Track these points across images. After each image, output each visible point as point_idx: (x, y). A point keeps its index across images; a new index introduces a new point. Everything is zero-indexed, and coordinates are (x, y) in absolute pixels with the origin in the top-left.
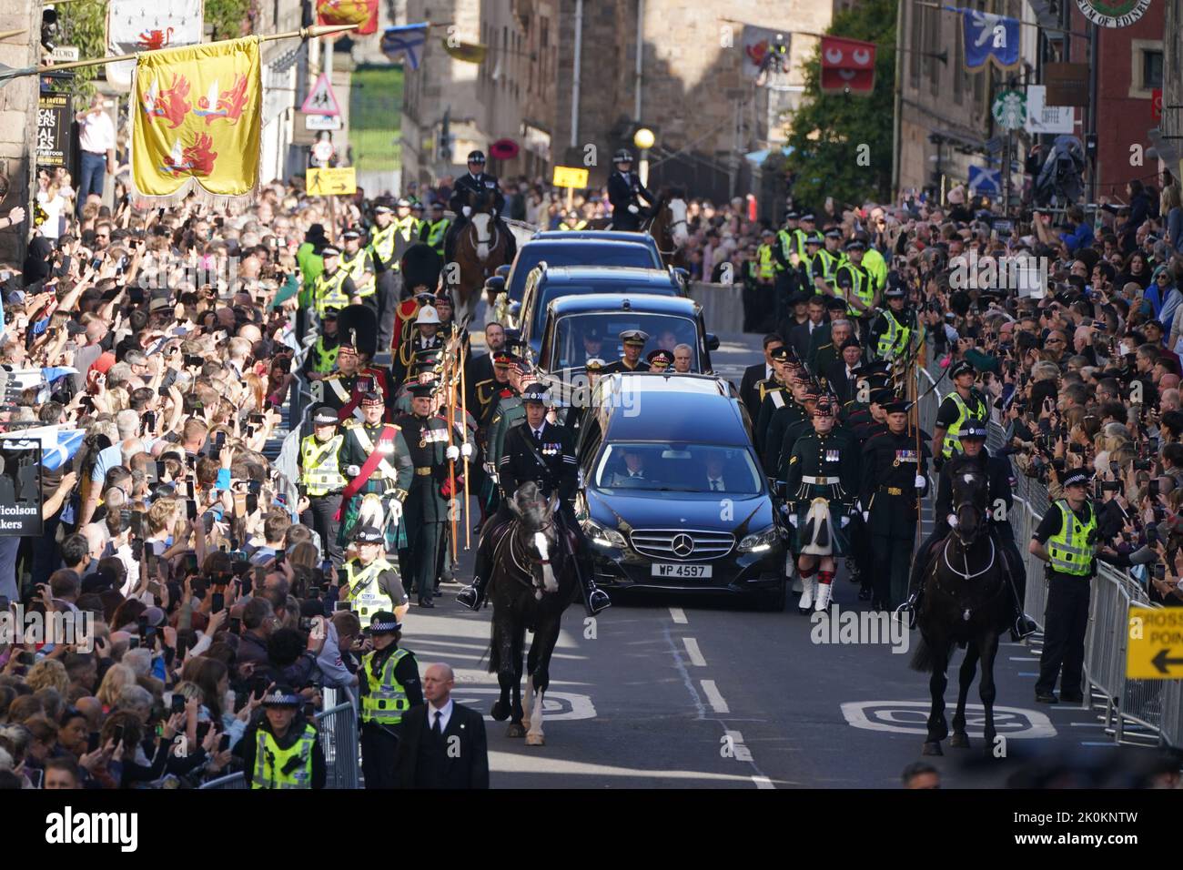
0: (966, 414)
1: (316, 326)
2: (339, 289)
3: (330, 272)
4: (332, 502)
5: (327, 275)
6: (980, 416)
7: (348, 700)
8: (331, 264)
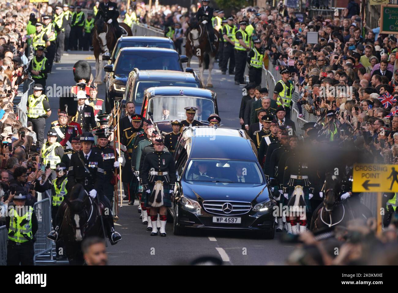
0: (286, 88)
1: (33, 52)
2: (42, 38)
3: (39, 32)
4: (40, 120)
5: (37, 33)
6: (291, 89)
7: (48, 197)
8: (39, 29)
